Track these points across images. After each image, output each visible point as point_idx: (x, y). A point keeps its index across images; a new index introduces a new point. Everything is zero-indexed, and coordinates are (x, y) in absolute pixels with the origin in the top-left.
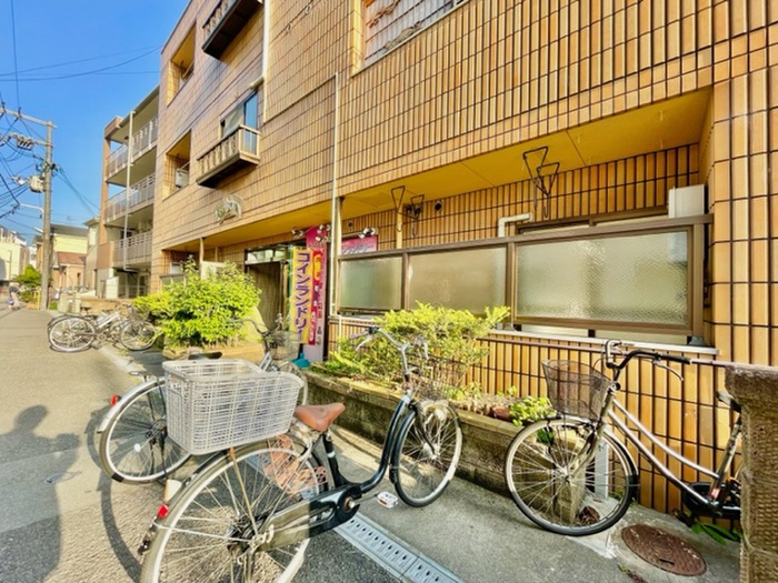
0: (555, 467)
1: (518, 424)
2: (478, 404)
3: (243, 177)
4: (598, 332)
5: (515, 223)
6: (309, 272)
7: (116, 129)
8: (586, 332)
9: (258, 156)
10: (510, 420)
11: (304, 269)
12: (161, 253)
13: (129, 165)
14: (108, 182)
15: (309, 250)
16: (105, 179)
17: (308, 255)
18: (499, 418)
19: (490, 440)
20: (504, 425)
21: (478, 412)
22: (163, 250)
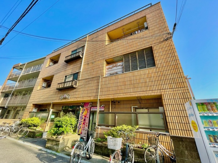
0: (152, 156)
1: (144, 149)
2: (136, 146)
3: (71, 90)
4: (152, 130)
5: (135, 107)
6: (84, 114)
7: (19, 66)
8: (150, 130)
9: (77, 86)
10: (142, 148)
11: (83, 113)
12: (32, 105)
13: (20, 76)
14: (8, 79)
15: (85, 108)
16: (8, 78)
17: (84, 109)
18: (140, 148)
19: (140, 153)
20: (141, 149)
21: (136, 147)
22: (33, 104)
